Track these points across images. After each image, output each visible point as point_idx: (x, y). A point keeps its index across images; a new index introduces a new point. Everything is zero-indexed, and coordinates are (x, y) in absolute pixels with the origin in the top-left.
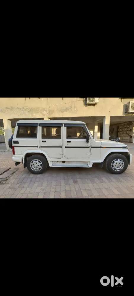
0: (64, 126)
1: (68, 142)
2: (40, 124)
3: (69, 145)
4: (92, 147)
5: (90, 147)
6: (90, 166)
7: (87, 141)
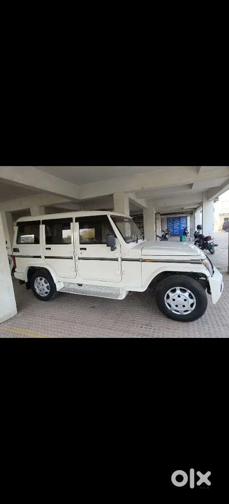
0: (76, 222)
1: (81, 249)
2: (43, 221)
3: (85, 254)
4: (123, 260)
5: (120, 259)
6: (122, 296)
7: (113, 249)
